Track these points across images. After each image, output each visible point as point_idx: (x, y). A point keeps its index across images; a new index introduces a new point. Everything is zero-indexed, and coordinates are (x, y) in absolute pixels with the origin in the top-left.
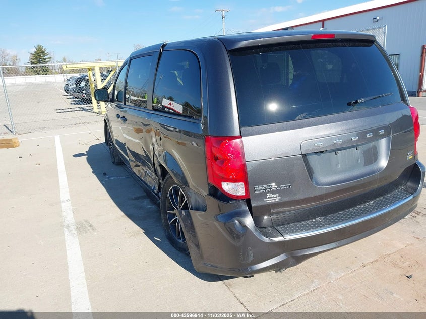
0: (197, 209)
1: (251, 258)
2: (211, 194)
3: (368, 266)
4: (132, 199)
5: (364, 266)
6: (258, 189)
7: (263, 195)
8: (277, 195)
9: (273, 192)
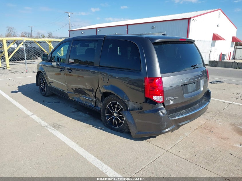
0: (132, 110)
1: (165, 126)
2: (146, 102)
3: (196, 130)
4: (72, 112)
5: (195, 130)
6: (167, 98)
7: (169, 101)
8: (173, 101)
9: (172, 100)
